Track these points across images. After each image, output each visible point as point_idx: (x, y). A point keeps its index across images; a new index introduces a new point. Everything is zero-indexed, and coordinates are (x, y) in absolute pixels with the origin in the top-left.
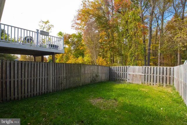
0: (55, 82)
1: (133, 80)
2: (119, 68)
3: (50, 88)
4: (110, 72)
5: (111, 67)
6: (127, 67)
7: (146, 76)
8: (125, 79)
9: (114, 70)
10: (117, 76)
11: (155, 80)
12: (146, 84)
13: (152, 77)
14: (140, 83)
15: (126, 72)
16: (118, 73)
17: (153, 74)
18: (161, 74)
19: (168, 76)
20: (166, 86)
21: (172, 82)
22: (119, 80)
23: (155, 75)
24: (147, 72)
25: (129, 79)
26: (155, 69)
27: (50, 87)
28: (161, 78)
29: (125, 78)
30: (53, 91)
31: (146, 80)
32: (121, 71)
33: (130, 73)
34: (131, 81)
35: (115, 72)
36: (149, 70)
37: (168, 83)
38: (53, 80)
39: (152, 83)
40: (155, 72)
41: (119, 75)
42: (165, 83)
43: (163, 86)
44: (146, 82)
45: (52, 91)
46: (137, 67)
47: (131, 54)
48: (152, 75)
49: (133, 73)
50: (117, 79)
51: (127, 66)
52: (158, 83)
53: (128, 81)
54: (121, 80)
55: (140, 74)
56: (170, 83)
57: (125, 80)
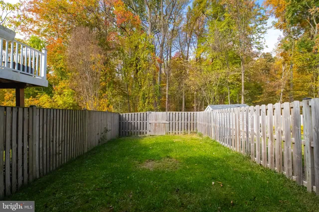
0: (45, 153)
1: (155, 130)
2: (136, 116)
3: (34, 169)
4: (120, 123)
5: (121, 114)
6: (148, 114)
7: (171, 124)
8: (144, 131)
9: (127, 119)
10: (133, 128)
11: (180, 127)
12: (171, 134)
13: (177, 124)
14: (164, 134)
15: (146, 120)
16: (133, 124)
17: (178, 120)
18: (186, 120)
19: (192, 122)
20: (191, 133)
21: (195, 128)
22: (136, 133)
23: (180, 122)
24: (171, 119)
25: (150, 131)
26: (180, 114)
27: (34, 166)
28: (186, 124)
29: (145, 129)
30: (40, 174)
31: (171, 129)
32: (139, 119)
33: (151, 122)
34: (152, 133)
35: (130, 121)
36: (174, 116)
37: (192, 129)
38: (41, 150)
39: (177, 132)
40: (180, 119)
41: (136, 126)
42: (189, 130)
43: (187, 133)
44: (171, 131)
45: (38, 176)
46: (160, 113)
47: (144, 95)
48: (177, 122)
49: (156, 122)
50: (133, 133)
51: (148, 112)
52: (183, 131)
53: (148, 133)
54: (139, 133)
55: (164, 122)
56: (193, 130)
57: (145, 133)
